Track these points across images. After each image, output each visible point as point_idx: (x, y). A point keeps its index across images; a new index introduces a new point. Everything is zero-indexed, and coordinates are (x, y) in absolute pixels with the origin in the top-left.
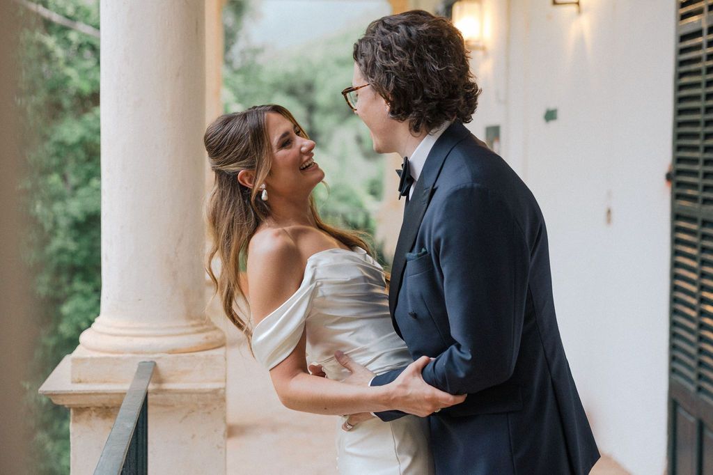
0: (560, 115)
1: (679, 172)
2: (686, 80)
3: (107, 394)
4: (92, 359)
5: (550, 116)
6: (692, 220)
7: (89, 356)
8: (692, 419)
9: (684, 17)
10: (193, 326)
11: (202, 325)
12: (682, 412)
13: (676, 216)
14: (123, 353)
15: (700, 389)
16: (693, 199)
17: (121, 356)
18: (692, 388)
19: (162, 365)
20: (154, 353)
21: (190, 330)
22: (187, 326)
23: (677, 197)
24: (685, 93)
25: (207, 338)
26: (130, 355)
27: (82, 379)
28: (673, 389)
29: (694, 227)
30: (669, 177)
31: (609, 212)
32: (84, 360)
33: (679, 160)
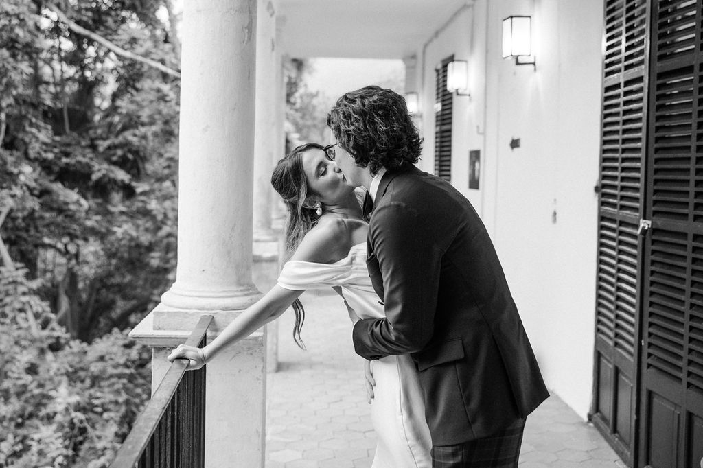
0: (522, 143)
1: (604, 186)
2: (609, 119)
3: (178, 338)
4: (168, 313)
5: (515, 144)
6: (613, 221)
7: (166, 311)
8: (611, 366)
9: (608, 74)
10: (241, 291)
11: (248, 290)
12: (604, 361)
13: (602, 218)
14: (190, 309)
15: (616, 344)
16: (614, 205)
17: (188, 311)
18: (611, 343)
19: (217, 319)
20: (212, 310)
21: (239, 294)
22: (237, 291)
23: (603, 204)
24: (608, 129)
25: (251, 300)
26: (195, 311)
27: (160, 326)
28: (598, 342)
29: (614, 226)
30: (597, 189)
31: (555, 213)
32: (162, 313)
33: (604, 177)
